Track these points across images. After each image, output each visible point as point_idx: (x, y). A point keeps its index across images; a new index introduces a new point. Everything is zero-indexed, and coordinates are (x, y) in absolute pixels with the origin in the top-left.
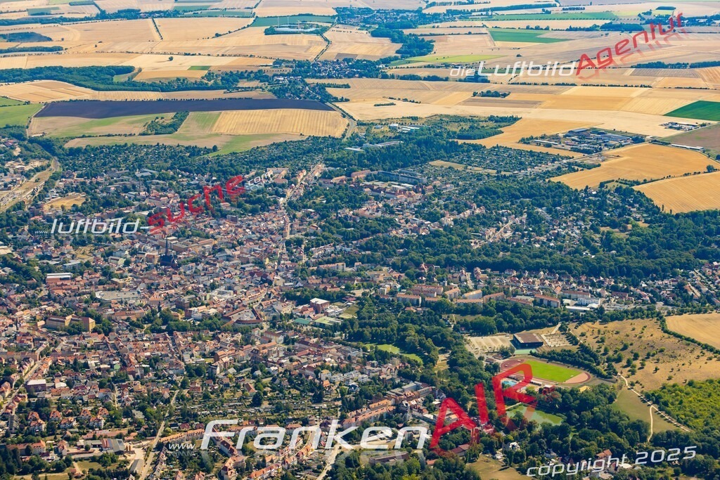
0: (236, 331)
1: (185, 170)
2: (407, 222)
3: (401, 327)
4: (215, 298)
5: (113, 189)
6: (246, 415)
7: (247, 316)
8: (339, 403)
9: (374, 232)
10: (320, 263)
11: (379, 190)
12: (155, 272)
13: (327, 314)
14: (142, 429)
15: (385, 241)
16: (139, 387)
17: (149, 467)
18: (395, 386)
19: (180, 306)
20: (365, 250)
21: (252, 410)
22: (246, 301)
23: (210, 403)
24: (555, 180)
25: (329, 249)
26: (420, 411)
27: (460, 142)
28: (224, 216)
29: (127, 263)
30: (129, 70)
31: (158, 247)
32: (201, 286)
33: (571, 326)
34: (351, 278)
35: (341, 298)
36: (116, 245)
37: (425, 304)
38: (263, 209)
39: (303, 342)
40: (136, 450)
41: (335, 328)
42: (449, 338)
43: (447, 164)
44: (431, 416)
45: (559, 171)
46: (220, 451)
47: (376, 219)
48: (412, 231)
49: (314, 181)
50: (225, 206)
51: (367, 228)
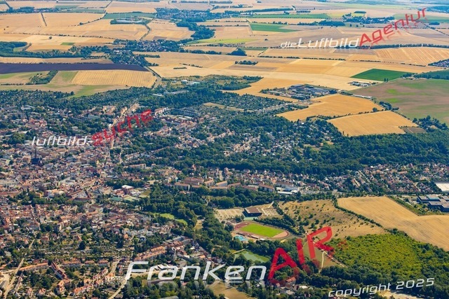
0: (74, 205)
1: (52, 107)
2: (186, 140)
3: (176, 203)
4: (64, 184)
5: (6, 117)
6: (75, 255)
7: (82, 195)
8: (133, 248)
9: (165, 146)
10: (131, 164)
11: (171, 120)
12: (28, 169)
13: (131, 195)
14: (10, 263)
15: (172, 151)
16: (11, 237)
17: (12, 285)
18: (168, 238)
19: (42, 189)
20: (158, 156)
21: (79, 252)
22: (83, 186)
23: (53, 248)
24: (279, 115)
25: (137, 155)
26: (182, 253)
27: (224, 91)
28: (73, 135)
29: (11, 163)
30: (23, 44)
31: (31, 153)
32: (56, 177)
33: (280, 203)
34: (148, 173)
35: (141, 185)
36: (5, 151)
37: (192, 189)
38: (98, 131)
39: (115, 211)
40: (5, 275)
41: (135, 203)
42: (204, 210)
43: (214, 105)
44: (188, 257)
45: (282, 110)
46: (57, 276)
47: (167, 138)
48: (189, 145)
49: (131, 114)
50: (75, 128)
51: (161, 143)
